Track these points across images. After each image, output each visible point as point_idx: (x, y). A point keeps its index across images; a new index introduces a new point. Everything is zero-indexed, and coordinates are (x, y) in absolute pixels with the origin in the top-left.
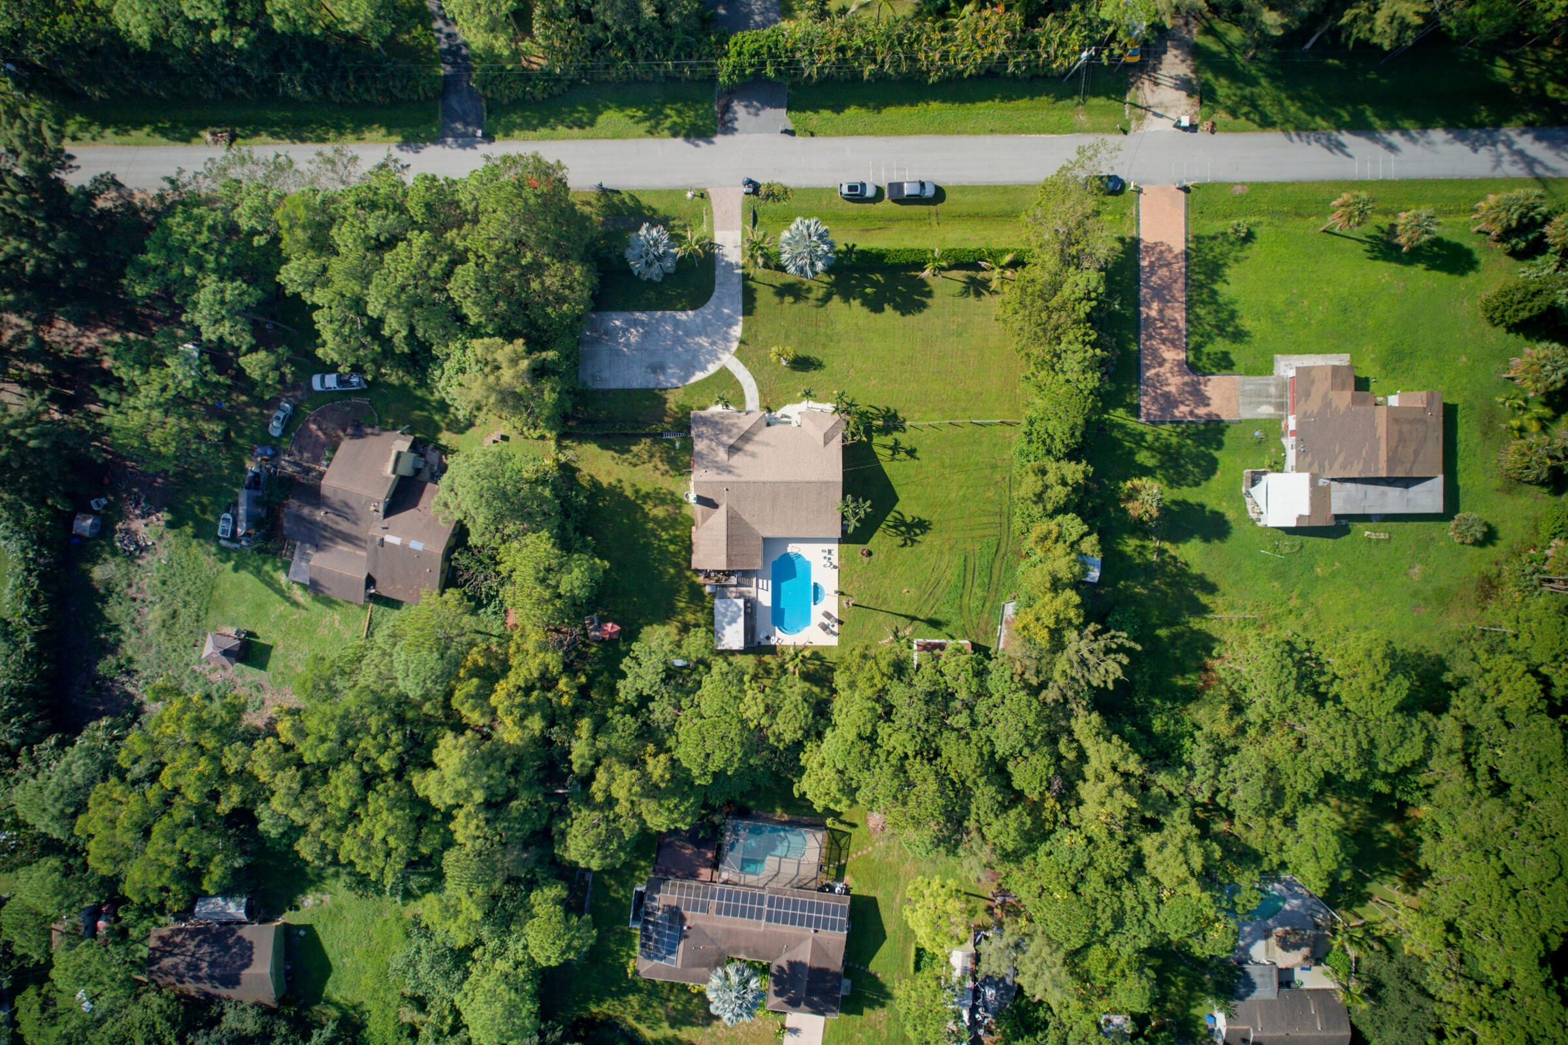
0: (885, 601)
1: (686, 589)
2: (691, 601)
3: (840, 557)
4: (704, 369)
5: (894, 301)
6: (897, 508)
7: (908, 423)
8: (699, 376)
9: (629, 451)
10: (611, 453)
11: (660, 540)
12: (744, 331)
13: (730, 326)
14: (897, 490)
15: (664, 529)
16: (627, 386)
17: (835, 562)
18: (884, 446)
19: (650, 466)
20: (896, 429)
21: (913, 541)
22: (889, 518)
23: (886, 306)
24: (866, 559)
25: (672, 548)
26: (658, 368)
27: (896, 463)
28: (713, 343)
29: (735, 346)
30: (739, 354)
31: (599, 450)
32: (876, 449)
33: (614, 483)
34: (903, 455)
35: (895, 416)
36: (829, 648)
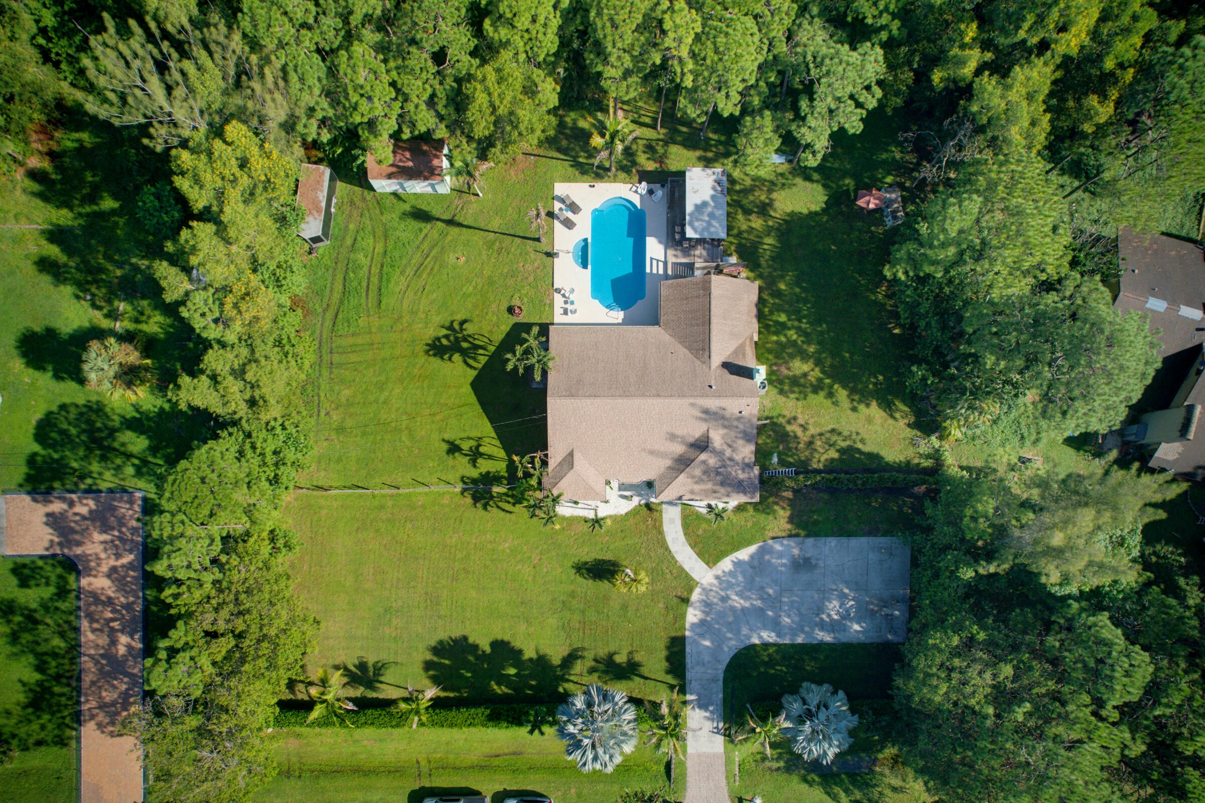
0: (490, 245)
1: (763, 262)
2: (756, 245)
3: (552, 305)
4: (738, 564)
5: (477, 658)
6: (474, 373)
7: (458, 489)
8: (744, 554)
9: (842, 451)
10: (866, 449)
11: (799, 330)
12: (683, 616)
13: (702, 622)
14: (473, 399)
15: (794, 344)
16: (844, 540)
17: (558, 299)
18: (490, 457)
19: (813, 430)
20: (474, 481)
21: (451, 328)
22: (483, 360)
23: (488, 650)
24: (516, 302)
25: (783, 318)
26: (802, 565)
27: (475, 434)
28: (725, 599)
29: (695, 596)
30: (690, 584)
31: (883, 453)
32: (502, 454)
33: (862, 407)
34: (465, 446)
35: (476, 499)
36: (568, 180)
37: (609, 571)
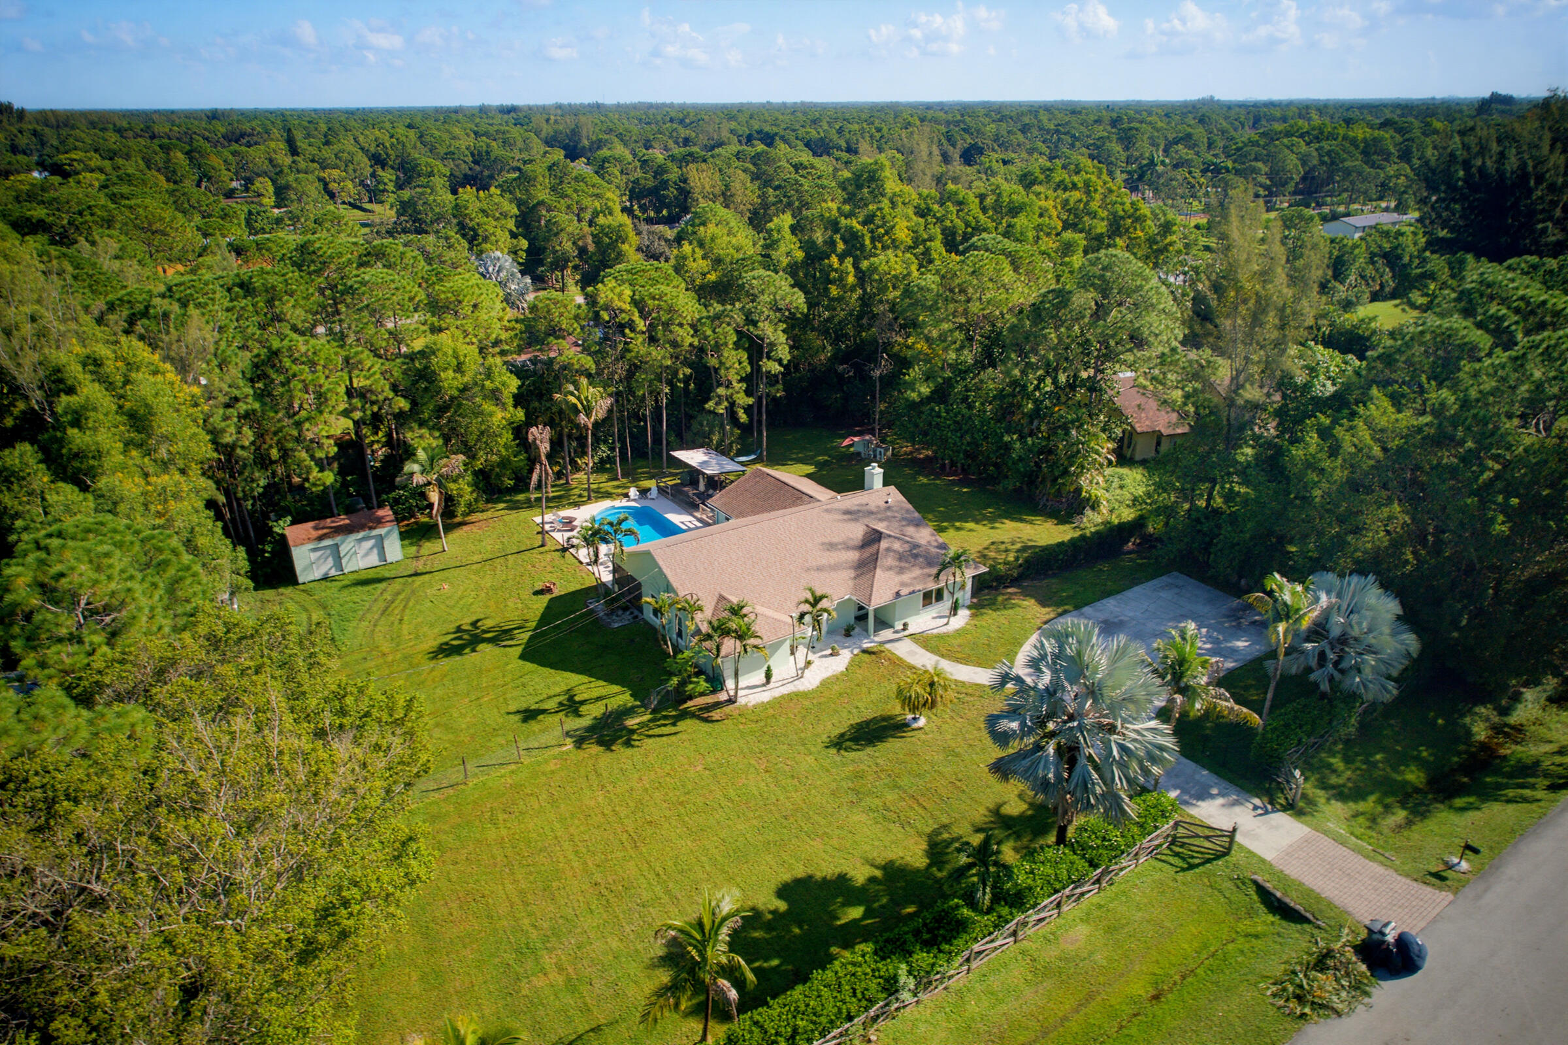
0: (477, 571)
6: (518, 649)
7: (568, 746)
9: (1020, 551)
10: (1041, 543)
14: (531, 667)
18: (599, 700)
20: (590, 729)
21: (459, 631)
22: (526, 636)
23: (782, 906)
27: (555, 691)
33: (998, 526)
34: (551, 705)
35: (606, 743)
37: (885, 728)
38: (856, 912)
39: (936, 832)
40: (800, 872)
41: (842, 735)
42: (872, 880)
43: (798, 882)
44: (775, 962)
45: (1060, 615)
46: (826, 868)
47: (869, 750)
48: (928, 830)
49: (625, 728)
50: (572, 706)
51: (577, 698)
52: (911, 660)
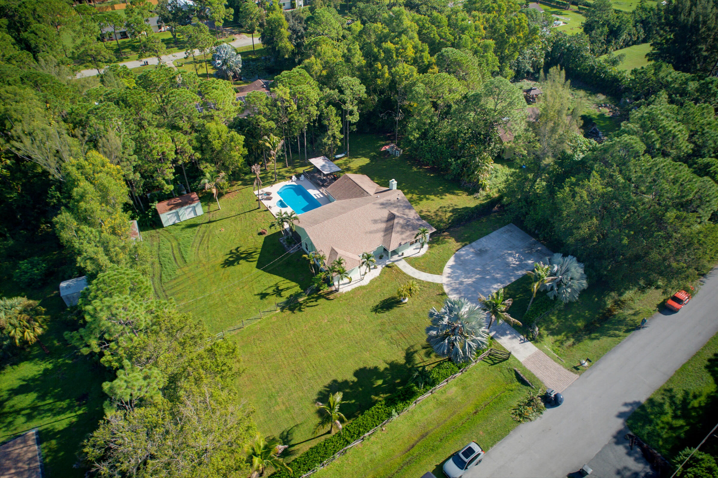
0: (234, 221)
6: (255, 263)
8: (451, 262)
9: (451, 212)
12: (448, 299)
14: (261, 272)
19: (433, 211)
20: (286, 303)
21: (231, 253)
22: (258, 256)
26: (480, 253)
29: (446, 290)
30: (439, 287)
36: (259, 189)
37: (393, 303)
38: (380, 382)
39: (409, 349)
40: (362, 366)
41: (377, 306)
42: (386, 369)
43: (361, 370)
44: (353, 401)
45: (463, 246)
46: (371, 365)
47: (387, 313)
48: (406, 348)
49: (299, 303)
50: (278, 292)
51: (280, 288)
52: (404, 270)
